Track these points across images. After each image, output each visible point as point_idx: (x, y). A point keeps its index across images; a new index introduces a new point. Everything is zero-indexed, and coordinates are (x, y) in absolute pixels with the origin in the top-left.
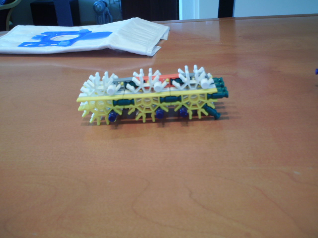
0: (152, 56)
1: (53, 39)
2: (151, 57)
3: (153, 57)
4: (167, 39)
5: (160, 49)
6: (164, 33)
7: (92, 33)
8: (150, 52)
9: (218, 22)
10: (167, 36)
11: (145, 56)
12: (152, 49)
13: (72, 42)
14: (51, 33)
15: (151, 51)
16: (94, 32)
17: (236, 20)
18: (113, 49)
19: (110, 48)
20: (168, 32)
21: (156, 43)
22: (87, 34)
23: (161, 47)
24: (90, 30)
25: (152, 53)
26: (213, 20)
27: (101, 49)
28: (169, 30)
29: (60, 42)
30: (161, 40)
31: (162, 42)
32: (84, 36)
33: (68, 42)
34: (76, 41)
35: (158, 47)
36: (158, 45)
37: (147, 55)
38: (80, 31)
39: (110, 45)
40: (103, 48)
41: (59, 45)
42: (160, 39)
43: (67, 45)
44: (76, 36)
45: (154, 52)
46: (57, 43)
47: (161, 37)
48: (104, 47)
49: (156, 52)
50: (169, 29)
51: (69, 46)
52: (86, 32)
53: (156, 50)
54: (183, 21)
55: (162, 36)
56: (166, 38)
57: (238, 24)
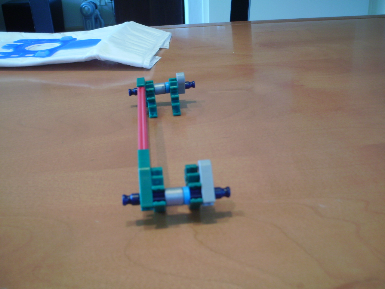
0: (150, 68)
1: (28, 49)
2: (148, 70)
3: (151, 70)
4: (168, 48)
5: (160, 60)
6: (164, 41)
7: (76, 40)
8: (147, 63)
9: (230, 27)
10: (169, 44)
11: (142, 69)
12: (150, 60)
13: (52, 52)
14: (27, 40)
15: (149, 62)
16: (79, 40)
17: (252, 25)
18: (103, 60)
19: (98, 59)
20: (170, 39)
21: (154, 53)
22: (71, 42)
23: (160, 58)
24: (74, 37)
25: (150, 65)
26: (225, 24)
27: (87, 60)
28: (171, 37)
29: (37, 51)
30: (161, 49)
31: (162, 51)
32: (67, 44)
33: (47, 53)
34: (57, 51)
35: (157, 57)
36: (156, 55)
37: (144, 67)
38: (62, 38)
39: (98, 56)
40: (90, 59)
41: (36, 56)
42: (159, 48)
43: (45, 55)
44: (57, 45)
45: (152, 64)
46: (34, 53)
47: (161, 45)
48: (91, 57)
49: (154, 63)
50: (171, 35)
51: (48, 57)
52: (69, 40)
53: (154, 62)
54: (190, 26)
55: (162, 43)
56: (167, 46)
57: (254, 29)
